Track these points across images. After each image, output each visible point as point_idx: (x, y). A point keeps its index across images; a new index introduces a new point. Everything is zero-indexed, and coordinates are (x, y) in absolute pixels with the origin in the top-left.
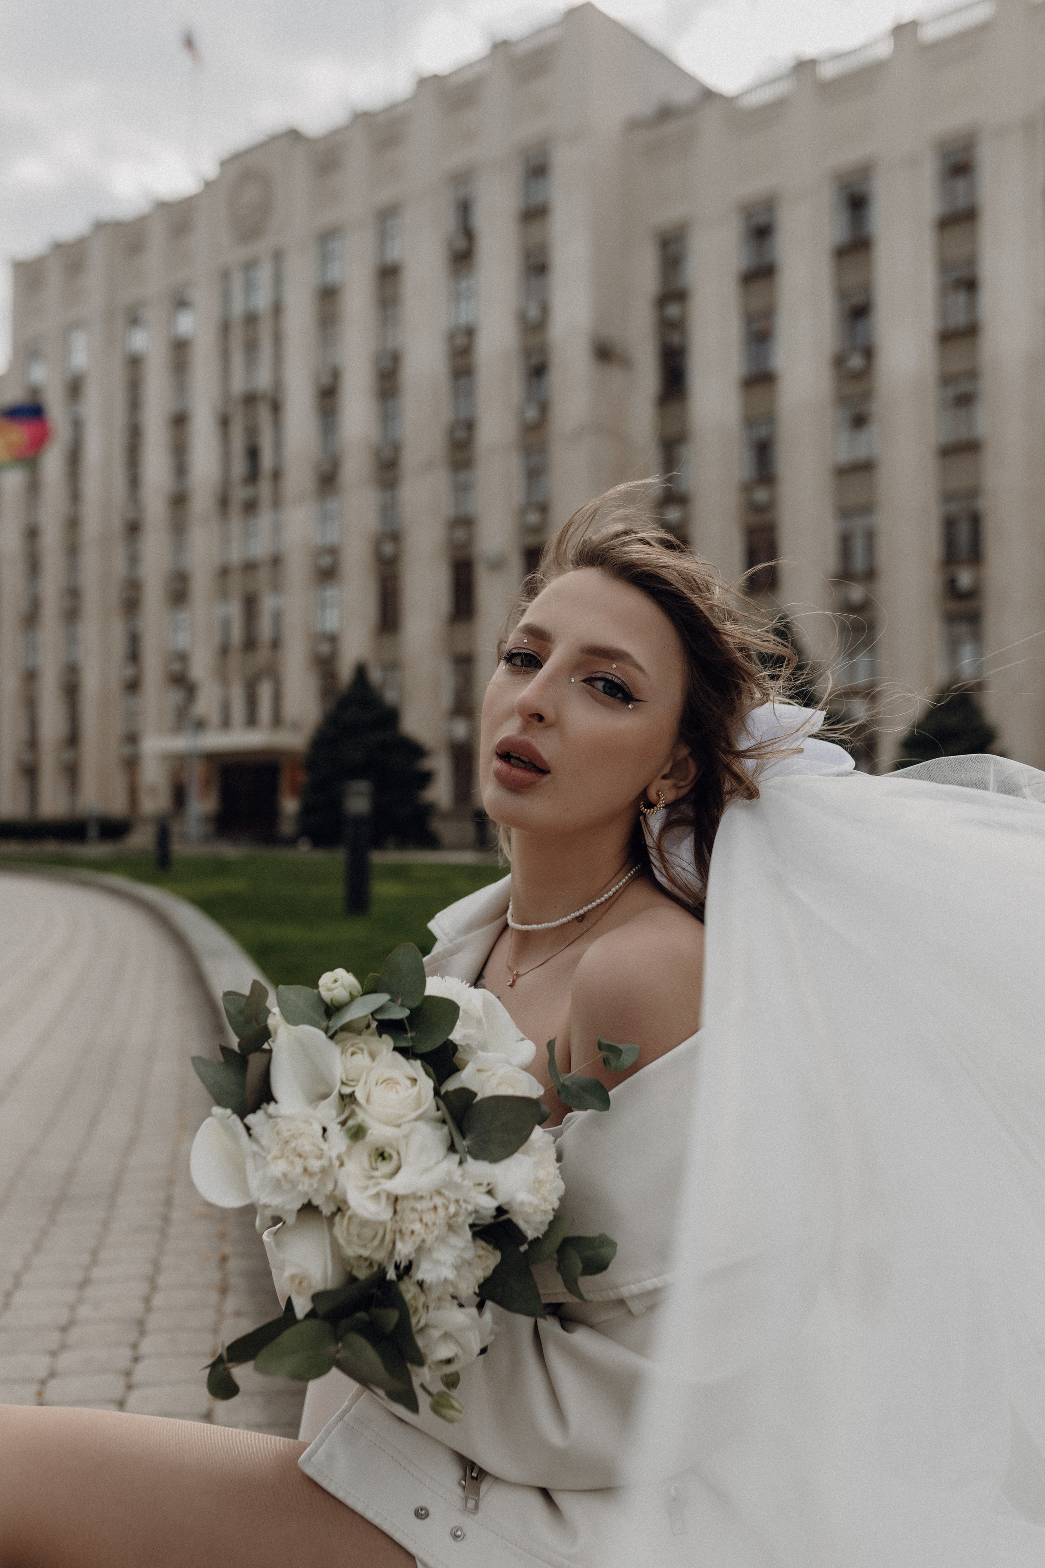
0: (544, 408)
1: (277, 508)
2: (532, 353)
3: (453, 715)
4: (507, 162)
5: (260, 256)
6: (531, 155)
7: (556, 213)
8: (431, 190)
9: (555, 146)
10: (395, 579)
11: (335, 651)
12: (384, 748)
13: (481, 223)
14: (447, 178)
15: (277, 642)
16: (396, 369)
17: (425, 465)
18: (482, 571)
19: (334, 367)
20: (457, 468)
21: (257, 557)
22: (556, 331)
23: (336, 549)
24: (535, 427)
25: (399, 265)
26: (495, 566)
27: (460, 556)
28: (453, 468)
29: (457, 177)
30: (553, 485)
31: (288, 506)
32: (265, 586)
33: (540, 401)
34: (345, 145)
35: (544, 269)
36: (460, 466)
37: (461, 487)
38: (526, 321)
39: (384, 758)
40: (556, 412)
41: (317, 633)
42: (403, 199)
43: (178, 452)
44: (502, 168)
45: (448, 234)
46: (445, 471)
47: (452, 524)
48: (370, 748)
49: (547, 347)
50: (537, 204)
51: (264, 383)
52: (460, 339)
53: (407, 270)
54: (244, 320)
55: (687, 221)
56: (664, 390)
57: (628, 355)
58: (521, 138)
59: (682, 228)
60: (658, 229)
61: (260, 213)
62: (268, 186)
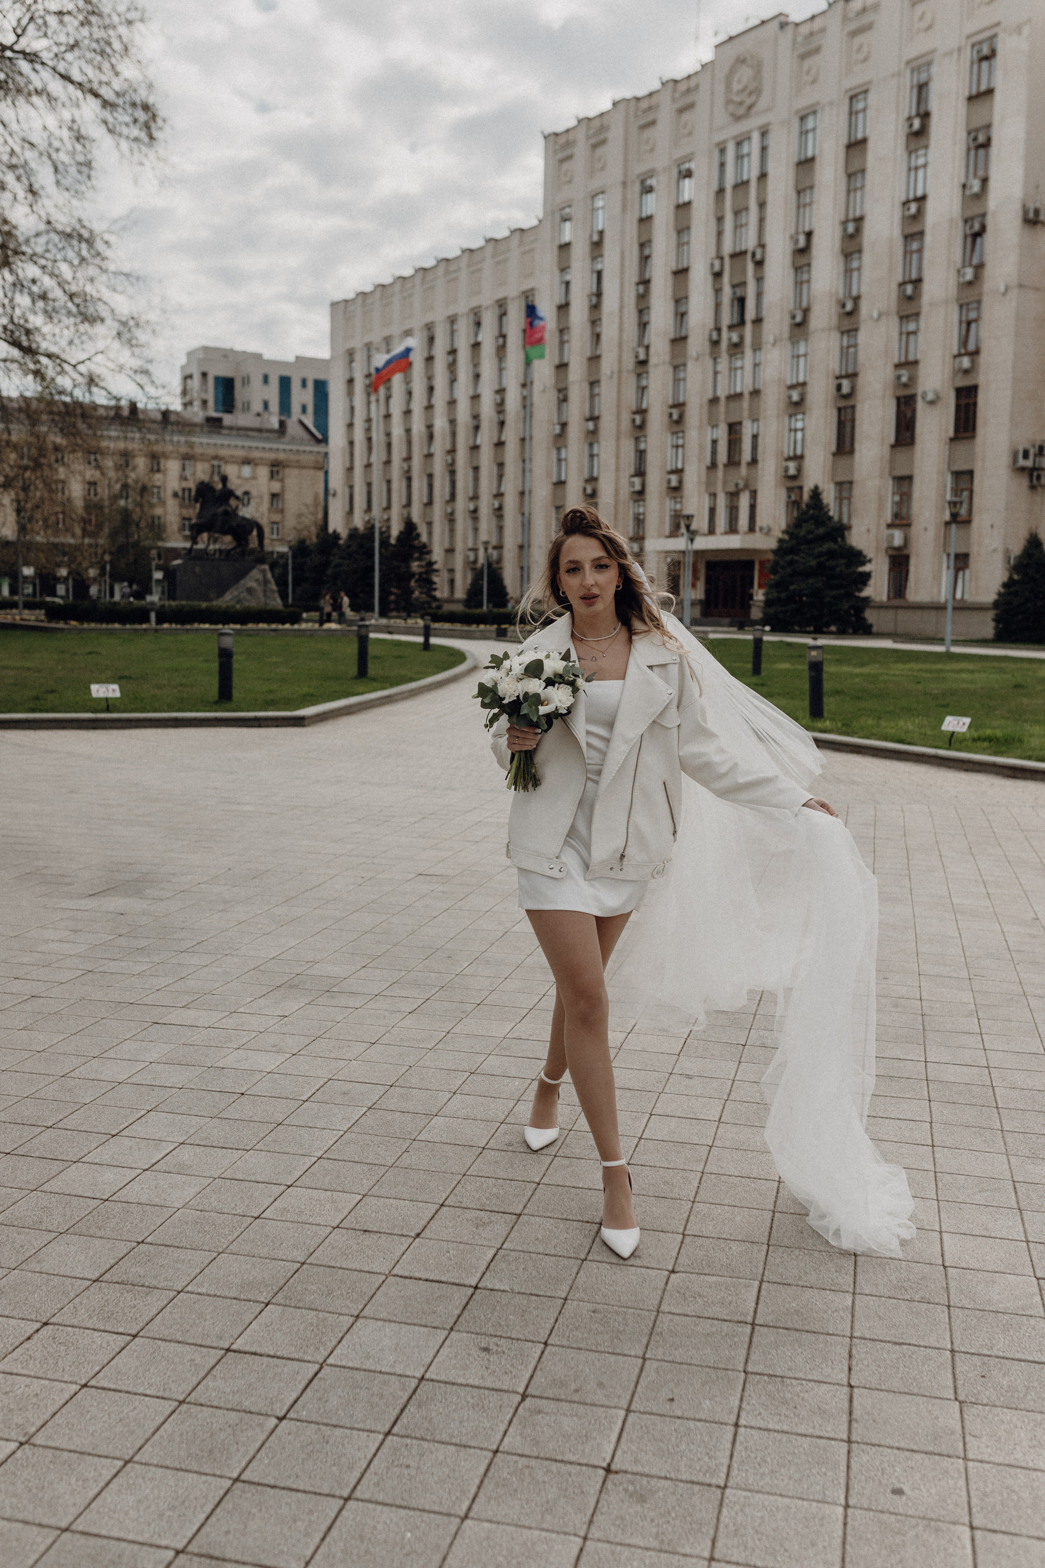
0: (978, 269)
1: (757, 347)
2: (972, 219)
3: (889, 526)
4: (959, 49)
5: (750, 132)
6: (980, 43)
7: (998, 96)
8: (893, 75)
9: (1001, 36)
10: (849, 411)
11: (799, 470)
12: (831, 554)
13: (934, 105)
14: (908, 62)
15: (754, 461)
16: (858, 231)
17: (880, 315)
18: (920, 405)
19: (807, 229)
20: (904, 318)
21: (738, 390)
22: (994, 200)
23: (804, 384)
24: (970, 283)
25: (864, 141)
26: (932, 403)
27: (902, 392)
28: (901, 318)
29: (915, 64)
30: (983, 334)
31: (766, 347)
32: (746, 413)
33: (975, 261)
34: (823, 30)
35: (986, 145)
36: (907, 317)
37: (908, 334)
38: (968, 192)
39: (831, 563)
40: (988, 272)
41: (786, 455)
42: (870, 82)
43: (680, 300)
44: (955, 55)
45: (906, 115)
46: (896, 320)
47: (898, 366)
48: (820, 555)
49: (984, 215)
50: (983, 87)
51: (750, 243)
52: (913, 208)
53: (871, 144)
54: (736, 187)
58: (970, 29)
61: (751, 93)
62: (758, 68)
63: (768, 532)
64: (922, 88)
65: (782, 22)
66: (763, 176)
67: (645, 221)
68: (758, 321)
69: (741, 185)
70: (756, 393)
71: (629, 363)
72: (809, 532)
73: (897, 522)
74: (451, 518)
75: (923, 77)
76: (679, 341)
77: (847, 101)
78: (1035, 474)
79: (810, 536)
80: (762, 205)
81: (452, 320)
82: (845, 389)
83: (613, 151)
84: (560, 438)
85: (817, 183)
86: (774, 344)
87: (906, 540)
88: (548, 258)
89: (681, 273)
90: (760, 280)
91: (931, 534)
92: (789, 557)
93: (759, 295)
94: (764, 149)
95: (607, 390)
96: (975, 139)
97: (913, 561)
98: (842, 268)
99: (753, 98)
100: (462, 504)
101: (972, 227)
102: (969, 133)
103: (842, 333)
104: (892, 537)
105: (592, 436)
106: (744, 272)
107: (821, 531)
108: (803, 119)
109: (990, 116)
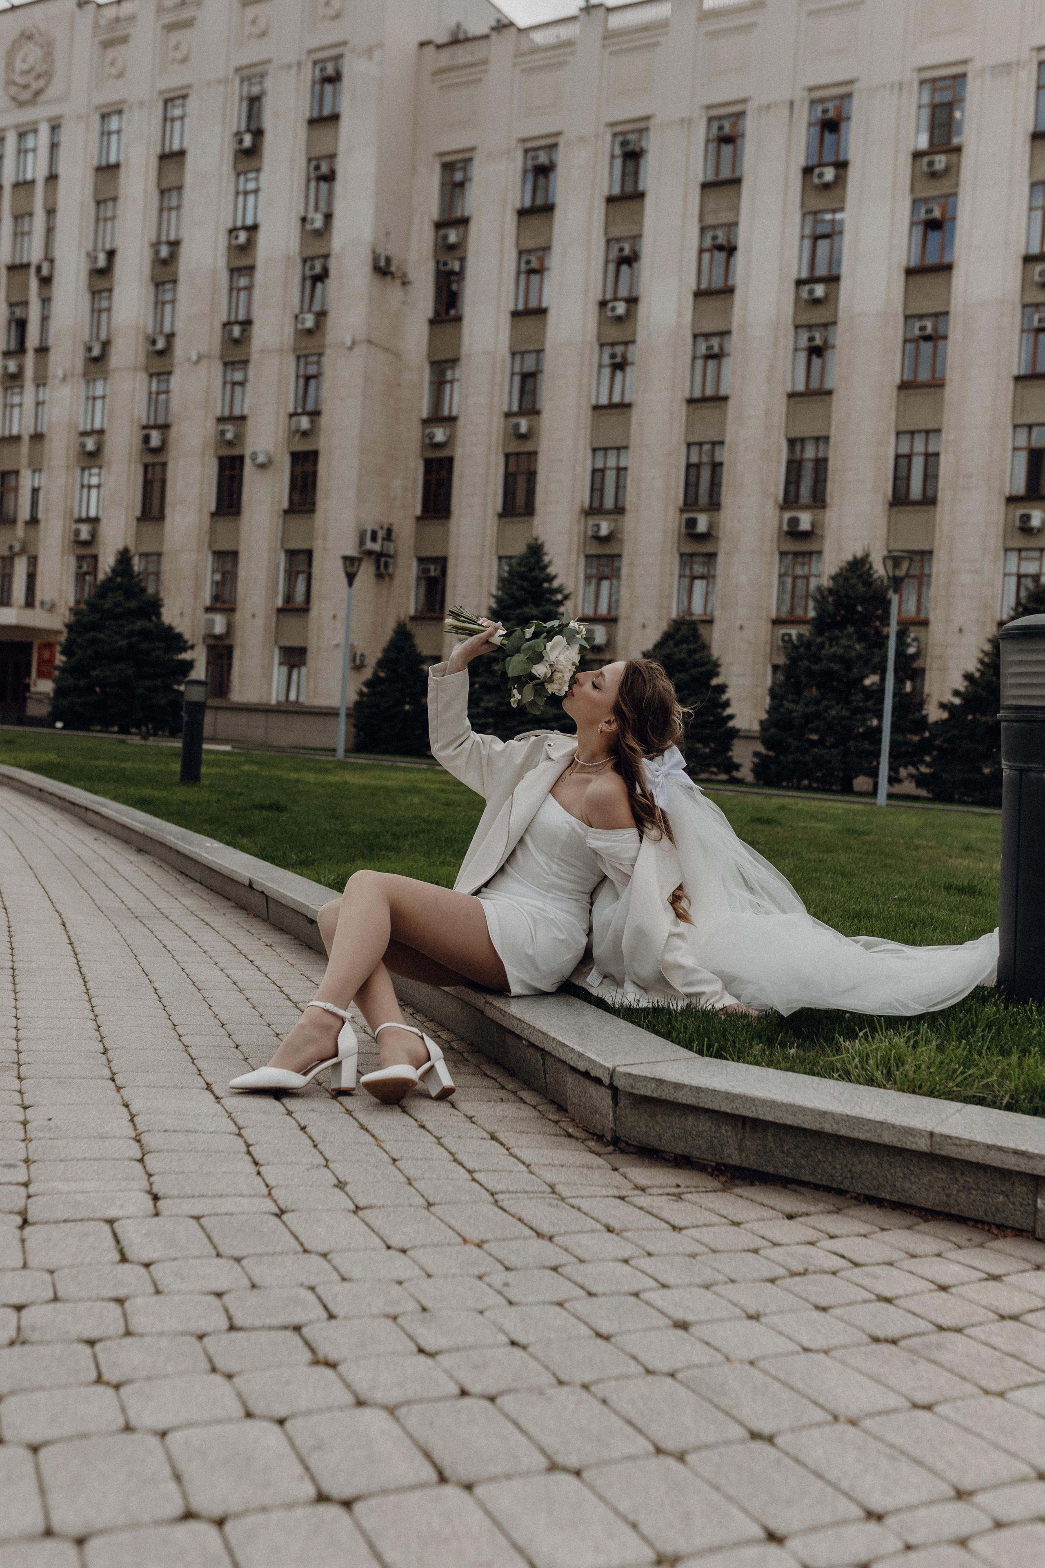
0: (319, 316)
1: (41, 382)
2: (312, 259)
3: (208, 610)
4: (299, 64)
5: (36, 122)
6: (324, 61)
7: (345, 123)
8: (219, 82)
9: (348, 56)
10: (158, 468)
11: (94, 534)
12: (145, 634)
13: (268, 123)
14: (237, 70)
15: (34, 521)
16: (173, 257)
17: (200, 358)
18: (248, 467)
19: (108, 247)
20: (229, 365)
21: (15, 432)
22: (338, 240)
23: (101, 432)
24: (310, 332)
25: (182, 153)
26: (262, 466)
27: (226, 452)
28: (226, 364)
29: (246, 73)
30: (325, 392)
31: (53, 383)
32: (24, 461)
33: (316, 308)
34: (132, 18)
35: (329, 178)
36: (233, 363)
37: (234, 384)
38: (308, 227)
39: (144, 646)
40: (331, 321)
41: (76, 516)
42: (189, 86)
44: (294, 70)
45: (234, 129)
46: (218, 366)
47: (221, 420)
48: (131, 634)
49: (326, 256)
50: (326, 112)
51: (35, 254)
52: (242, 237)
53: (190, 158)
54: (16, 185)
55: (472, 149)
56: (437, 312)
57: (405, 275)
58: (315, 43)
59: (466, 155)
60: (441, 155)
61: (39, 76)
62: (48, 49)
63: (52, 608)
64: (254, 103)
66: (52, 178)
68: (43, 350)
69: (23, 185)
70: (38, 437)
72: (116, 605)
73: (218, 605)
75: (256, 90)
77: (161, 104)
78: (383, 560)
79: (119, 610)
80: (51, 212)
82: (155, 442)
85: (122, 193)
86: (64, 379)
87: (230, 627)
90: (46, 301)
91: (260, 622)
92: (90, 635)
93: (45, 319)
94: (54, 146)
96: (317, 168)
97: (237, 654)
98: (151, 298)
99: (41, 83)
101: (312, 268)
102: (309, 160)
103: (151, 376)
104: (211, 623)
106: (26, 287)
107: (133, 604)
108: (104, 117)
109: (336, 146)
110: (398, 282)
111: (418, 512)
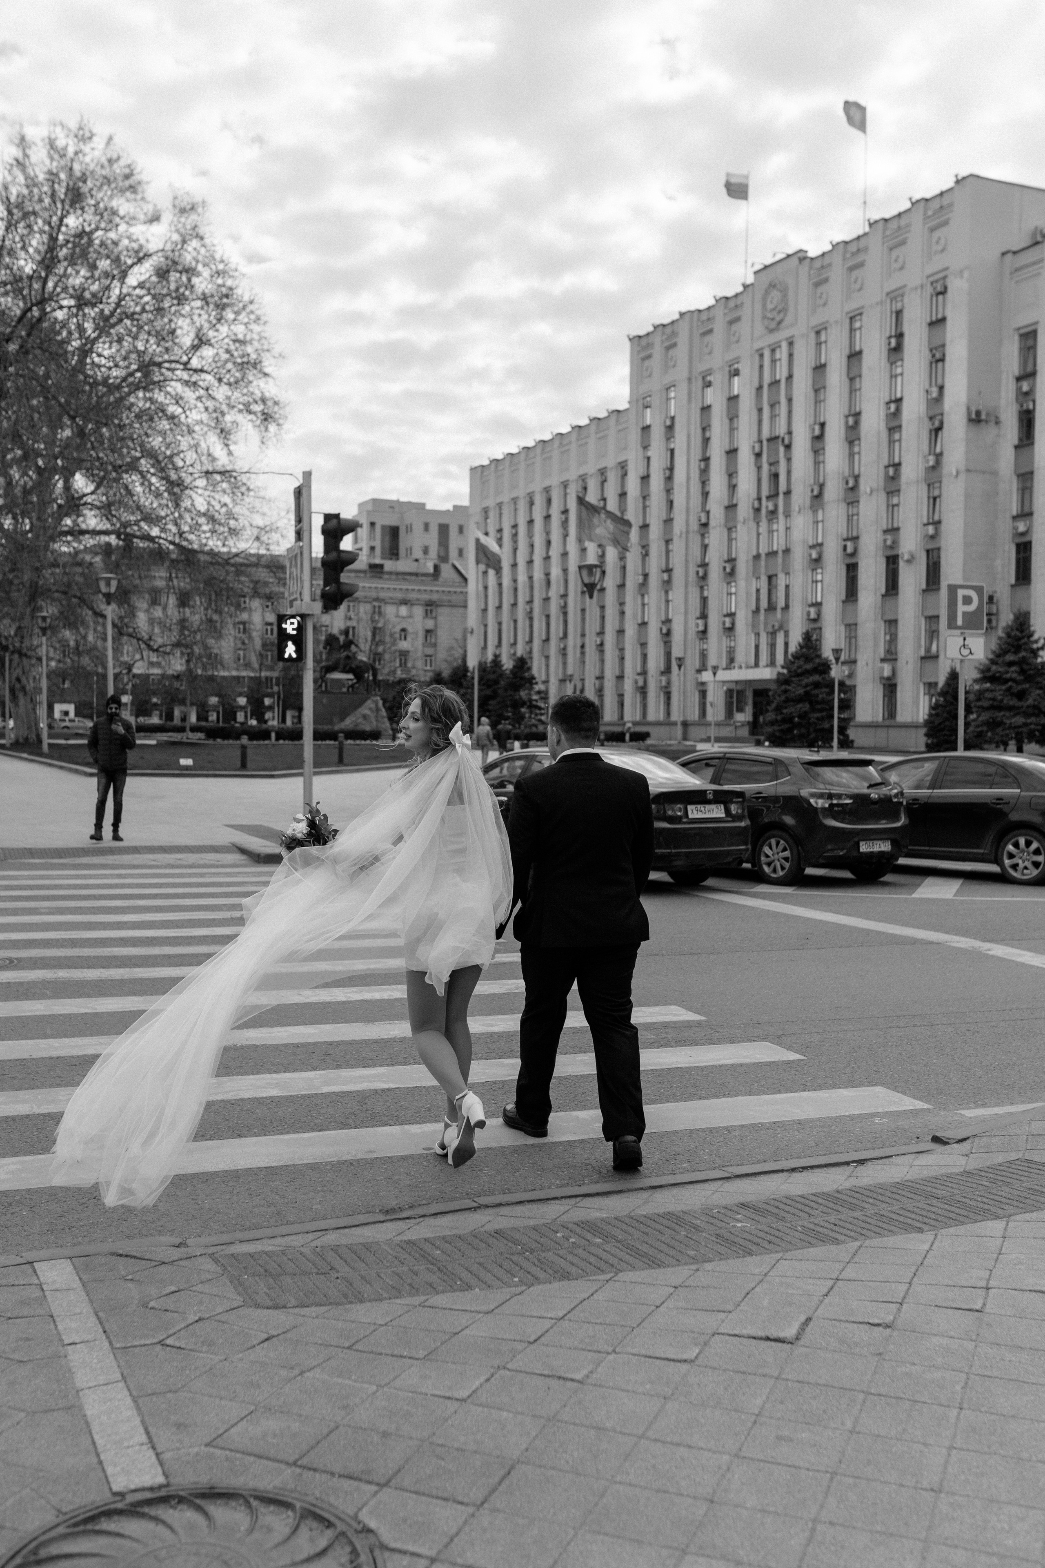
0: (939, 456)
1: (787, 515)
2: (934, 417)
3: (883, 660)
4: (922, 286)
5: (780, 341)
6: (937, 281)
7: (949, 322)
8: (877, 304)
9: (950, 277)
10: (853, 566)
11: (819, 615)
12: (817, 685)
13: (906, 329)
14: (888, 294)
15: (787, 607)
16: (857, 423)
17: (872, 491)
18: (902, 564)
19: (822, 420)
20: (890, 493)
21: (775, 548)
22: (948, 403)
23: (821, 545)
24: (934, 468)
25: (860, 353)
26: (909, 561)
27: (890, 553)
28: (888, 493)
29: (892, 295)
30: (944, 508)
31: (794, 514)
32: (780, 568)
33: (937, 451)
34: (830, 265)
35: (942, 360)
36: (892, 492)
37: (893, 506)
38: (930, 397)
39: (816, 692)
40: (946, 459)
41: (810, 602)
42: (863, 307)
43: (731, 474)
44: (919, 290)
45: (888, 334)
46: (883, 496)
47: (886, 532)
48: (807, 685)
49: (942, 414)
50: (940, 316)
51: (781, 430)
52: (893, 407)
53: (865, 355)
54: (770, 385)
55: (1037, 323)
56: (1020, 439)
57: (997, 417)
58: (929, 271)
59: (1033, 328)
60: (1018, 329)
61: (780, 312)
62: (784, 292)
64: (898, 315)
65: (801, 256)
66: (790, 377)
67: (706, 409)
68: (788, 493)
69: (775, 383)
70: (787, 551)
71: (694, 526)
72: (799, 667)
73: (889, 657)
74: (563, 652)
75: (899, 306)
76: (731, 508)
77: (848, 321)
78: (987, 618)
79: (799, 671)
80: (790, 400)
81: (565, 485)
82: (850, 550)
83: (681, 353)
84: (643, 586)
85: (827, 384)
86: (799, 512)
87: (894, 671)
88: (634, 436)
89: (732, 453)
90: (789, 460)
91: (910, 667)
92: (783, 687)
93: (789, 472)
94: (791, 355)
95: (678, 547)
96: (935, 355)
97: (899, 688)
98: (847, 451)
99: (781, 315)
100: (573, 641)
101: (934, 423)
102: (930, 350)
103: (848, 504)
104: (882, 669)
105: (667, 585)
106: (777, 453)
107: (809, 666)
108: (818, 333)
109: (944, 338)
110: (992, 424)
111: (1013, 581)
